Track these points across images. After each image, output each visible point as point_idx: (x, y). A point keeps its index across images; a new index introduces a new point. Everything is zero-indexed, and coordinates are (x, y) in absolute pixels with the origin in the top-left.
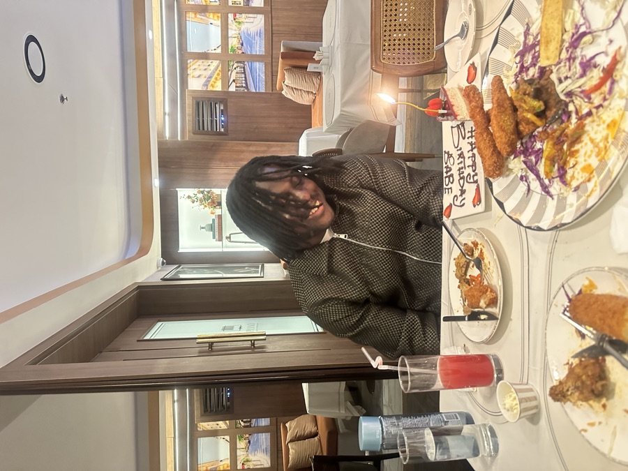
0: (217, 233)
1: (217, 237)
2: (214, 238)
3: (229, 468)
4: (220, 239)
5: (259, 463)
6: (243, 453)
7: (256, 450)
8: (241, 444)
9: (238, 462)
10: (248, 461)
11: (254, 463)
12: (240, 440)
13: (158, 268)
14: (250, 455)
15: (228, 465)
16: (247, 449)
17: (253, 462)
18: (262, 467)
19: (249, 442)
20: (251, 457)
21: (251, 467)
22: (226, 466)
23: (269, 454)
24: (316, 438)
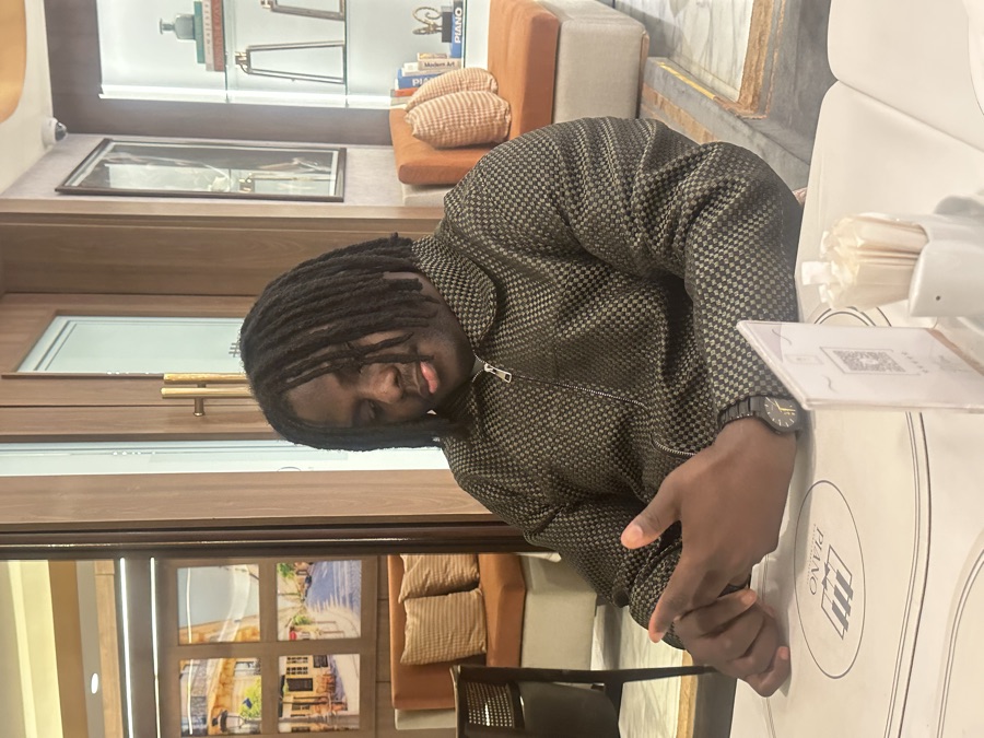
0: (209, 48)
1: (209, 57)
2: (201, 59)
3: (258, 638)
4: (220, 65)
5: (332, 628)
6: (293, 604)
7: (325, 598)
8: (288, 584)
9: (281, 625)
10: (304, 622)
11: (321, 627)
12: (285, 574)
13: (45, 145)
14: (309, 610)
15: (254, 629)
16: (303, 595)
17: (317, 626)
18: (341, 636)
19: (309, 580)
20: (312, 614)
21: (313, 636)
22: (248, 632)
23: (357, 608)
24: (474, 593)
